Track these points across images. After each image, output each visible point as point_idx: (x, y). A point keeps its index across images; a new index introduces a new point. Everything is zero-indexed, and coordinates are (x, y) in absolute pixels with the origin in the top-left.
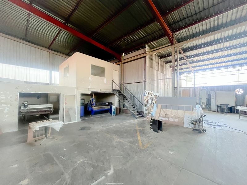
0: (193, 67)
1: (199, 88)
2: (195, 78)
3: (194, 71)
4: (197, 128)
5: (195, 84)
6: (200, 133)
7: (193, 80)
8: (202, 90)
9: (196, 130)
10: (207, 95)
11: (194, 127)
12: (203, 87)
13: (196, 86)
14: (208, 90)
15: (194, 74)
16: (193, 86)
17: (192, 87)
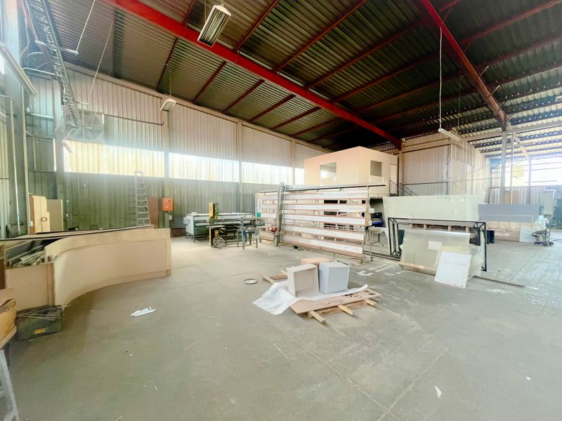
0: (528, 151)
1: (538, 188)
2: (530, 170)
3: (530, 156)
4: (541, 239)
5: (530, 182)
6: (546, 245)
7: (526, 174)
8: (546, 192)
9: (540, 243)
10: (556, 201)
11: (537, 240)
12: (549, 188)
13: (532, 184)
14: (558, 192)
15: (530, 162)
16: (527, 185)
17: (524, 187)
